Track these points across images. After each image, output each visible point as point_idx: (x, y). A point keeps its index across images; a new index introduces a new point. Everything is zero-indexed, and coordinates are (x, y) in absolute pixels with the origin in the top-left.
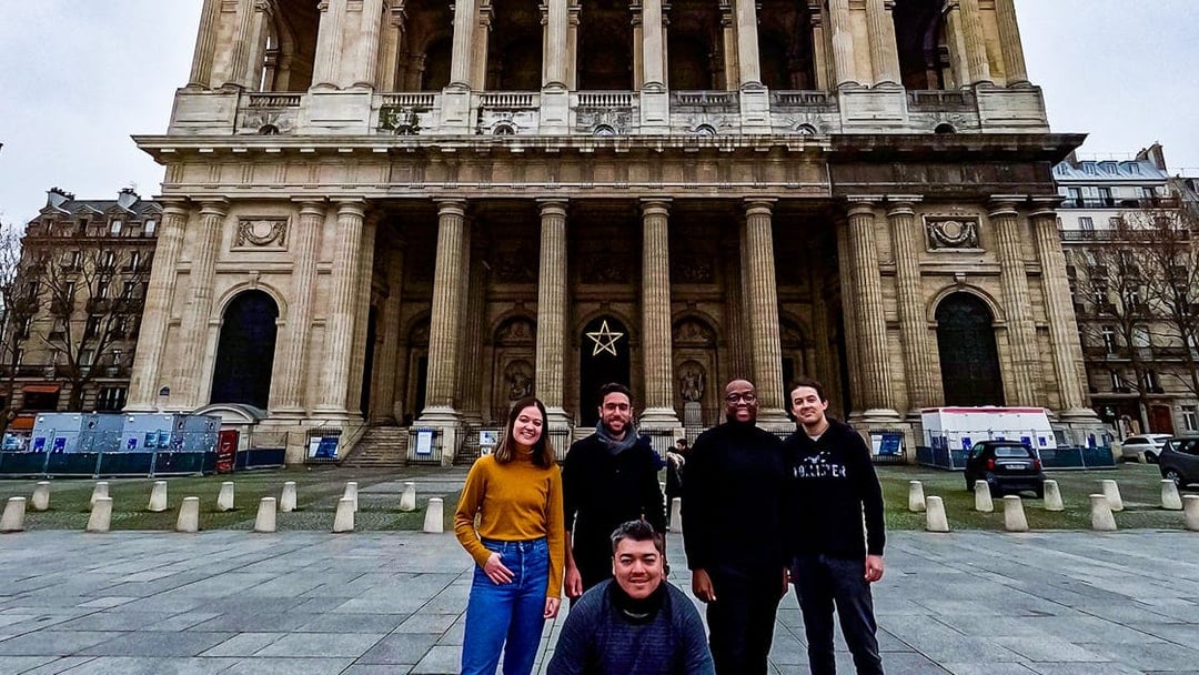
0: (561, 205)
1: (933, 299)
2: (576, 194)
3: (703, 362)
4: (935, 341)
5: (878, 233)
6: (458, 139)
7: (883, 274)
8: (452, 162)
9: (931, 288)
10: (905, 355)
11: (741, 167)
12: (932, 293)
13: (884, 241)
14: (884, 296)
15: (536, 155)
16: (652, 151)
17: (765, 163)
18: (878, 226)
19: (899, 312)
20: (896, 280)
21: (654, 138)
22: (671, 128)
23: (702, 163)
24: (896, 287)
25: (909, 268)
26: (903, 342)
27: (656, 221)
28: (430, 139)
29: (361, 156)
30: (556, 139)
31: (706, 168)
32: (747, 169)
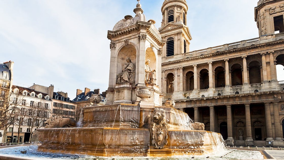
0: (213, 107)
1: (282, 119)
2: (215, 105)
3: (243, 129)
4: (282, 126)
5: (271, 108)
6: (196, 98)
7: (271, 115)
8: (195, 101)
9: (282, 117)
10: (275, 129)
11: (244, 98)
12: (281, 118)
13: (272, 109)
14: (271, 119)
15: (208, 99)
16: (227, 98)
17: (248, 97)
18: (271, 107)
19: (274, 122)
20: (274, 116)
21: (227, 96)
22: (231, 93)
23: (236, 98)
24: (274, 117)
25: (277, 114)
26: (275, 127)
27: (229, 108)
28: (192, 99)
29: (182, 102)
30: (211, 97)
31: (237, 99)
32: (245, 99)
